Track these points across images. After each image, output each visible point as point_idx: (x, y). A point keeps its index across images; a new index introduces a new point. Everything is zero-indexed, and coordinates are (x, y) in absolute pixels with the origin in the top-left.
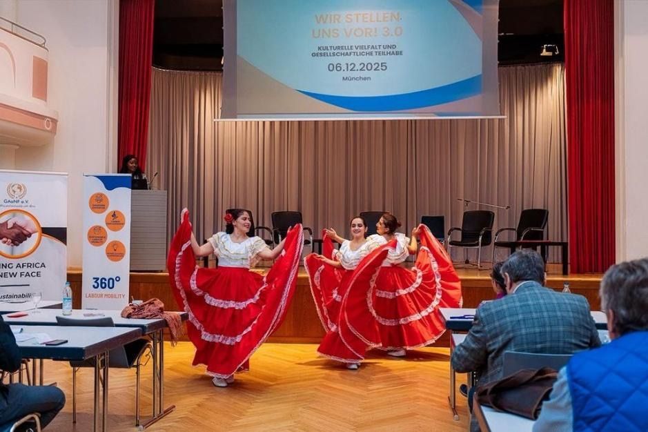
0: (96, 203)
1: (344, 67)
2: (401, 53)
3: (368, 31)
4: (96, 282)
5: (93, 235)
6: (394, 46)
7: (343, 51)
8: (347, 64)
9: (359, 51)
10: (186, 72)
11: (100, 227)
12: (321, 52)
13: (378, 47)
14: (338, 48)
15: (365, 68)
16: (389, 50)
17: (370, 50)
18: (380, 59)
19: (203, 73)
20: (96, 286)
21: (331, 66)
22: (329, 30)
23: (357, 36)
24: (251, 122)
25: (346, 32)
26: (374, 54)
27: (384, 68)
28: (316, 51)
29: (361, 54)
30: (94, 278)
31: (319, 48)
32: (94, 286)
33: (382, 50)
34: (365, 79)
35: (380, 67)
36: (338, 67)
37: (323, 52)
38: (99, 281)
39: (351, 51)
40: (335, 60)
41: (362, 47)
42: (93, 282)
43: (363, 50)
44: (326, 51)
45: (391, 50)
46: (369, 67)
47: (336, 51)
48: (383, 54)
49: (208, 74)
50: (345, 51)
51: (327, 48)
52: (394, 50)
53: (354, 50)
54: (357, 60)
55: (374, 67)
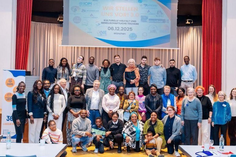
0: (9, 83)
1: (115, 28)
2: (138, 24)
3: (125, 14)
4: (8, 118)
5: (7, 97)
6: (135, 21)
7: (114, 22)
8: (116, 27)
9: (121, 22)
10: (42, 23)
11: (10, 93)
12: (105, 22)
13: (129, 21)
14: (112, 20)
15: (123, 29)
16: (133, 22)
17: (125, 22)
18: (130, 26)
19: (49, 24)
20: (8, 120)
21: (109, 28)
22: (109, 13)
23: (120, 16)
24: (69, 47)
25: (116, 15)
26: (127, 24)
27: (131, 30)
28: (103, 21)
29: (122, 23)
30: (7, 116)
31: (104, 20)
32: (7, 120)
33: (130, 22)
34: (123, 34)
35: (129, 30)
36: (112, 28)
37: (106, 22)
38: (10, 118)
39: (117, 22)
40: (111, 26)
41: (122, 21)
42: (7, 118)
43: (123, 22)
44: (107, 22)
45: (134, 23)
46: (125, 29)
47: (111, 22)
48: (131, 24)
49: (51, 24)
50: (115, 22)
51: (107, 20)
52: (136, 23)
53: (119, 22)
54: (120, 26)
55: (127, 29)
